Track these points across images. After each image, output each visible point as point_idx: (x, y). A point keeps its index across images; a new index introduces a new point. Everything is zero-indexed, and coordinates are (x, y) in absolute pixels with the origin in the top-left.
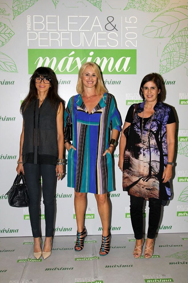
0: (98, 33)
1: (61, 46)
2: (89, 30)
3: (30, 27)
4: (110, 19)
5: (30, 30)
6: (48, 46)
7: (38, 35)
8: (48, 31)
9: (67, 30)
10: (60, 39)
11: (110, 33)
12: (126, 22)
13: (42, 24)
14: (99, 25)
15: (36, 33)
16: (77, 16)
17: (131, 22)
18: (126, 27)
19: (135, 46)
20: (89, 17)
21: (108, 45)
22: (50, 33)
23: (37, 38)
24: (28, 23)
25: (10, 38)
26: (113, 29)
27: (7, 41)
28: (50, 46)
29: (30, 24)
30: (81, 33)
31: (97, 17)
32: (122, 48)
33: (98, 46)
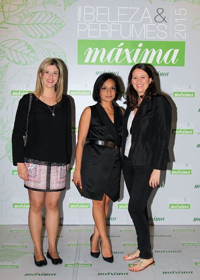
0: (147, 25)
1: (111, 37)
2: (139, 22)
3: (81, 18)
4: (160, 11)
5: (81, 21)
6: (97, 37)
7: (88, 25)
8: (97, 22)
9: (116, 21)
10: (109, 31)
11: (159, 25)
12: (176, 14)
13: (93, 15)
14: (149, 17)
15: (86, 24)
16: (127, 8)
17: (181, 15)
18: (175, 19)
19: (184, 38)
20: (139, 8)
21: (157, 37)
22: (100, 24)
23: (87, 29)
24: (79, 14)
25: (60, 29)
26: (162, 21)
27: (58, 31)
28: (100, 37)
29: (81, 15)
30: (131, 24)
31: (146, 8)
32: (171, 39)
33: (147, 38)
